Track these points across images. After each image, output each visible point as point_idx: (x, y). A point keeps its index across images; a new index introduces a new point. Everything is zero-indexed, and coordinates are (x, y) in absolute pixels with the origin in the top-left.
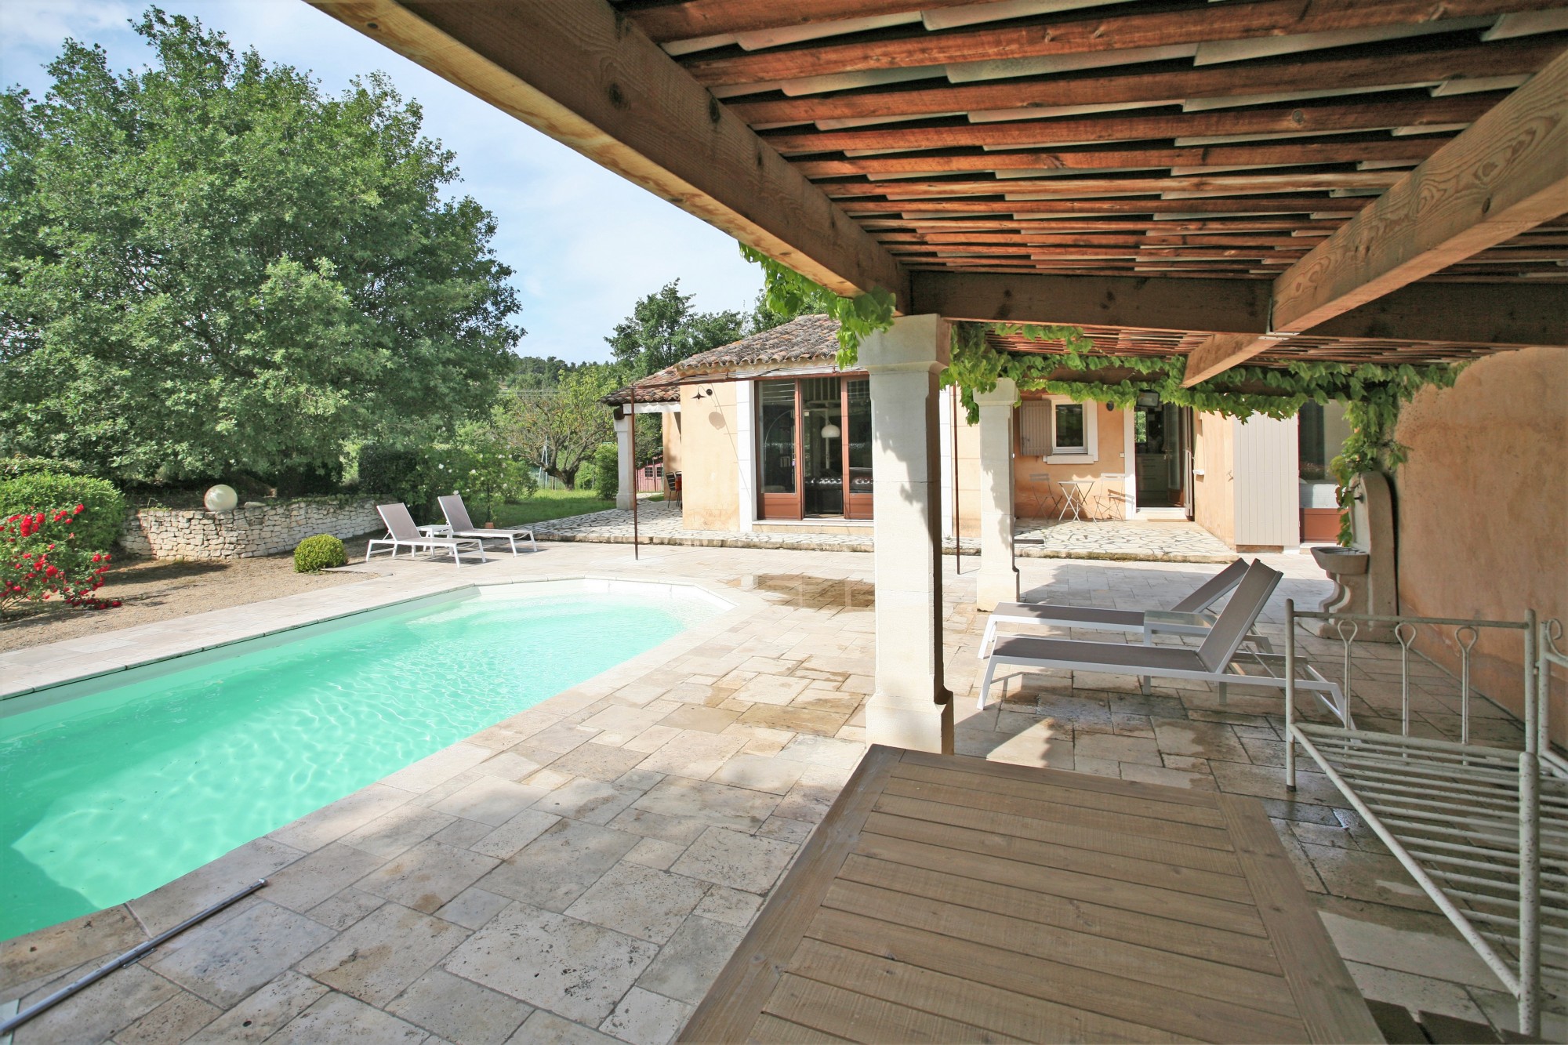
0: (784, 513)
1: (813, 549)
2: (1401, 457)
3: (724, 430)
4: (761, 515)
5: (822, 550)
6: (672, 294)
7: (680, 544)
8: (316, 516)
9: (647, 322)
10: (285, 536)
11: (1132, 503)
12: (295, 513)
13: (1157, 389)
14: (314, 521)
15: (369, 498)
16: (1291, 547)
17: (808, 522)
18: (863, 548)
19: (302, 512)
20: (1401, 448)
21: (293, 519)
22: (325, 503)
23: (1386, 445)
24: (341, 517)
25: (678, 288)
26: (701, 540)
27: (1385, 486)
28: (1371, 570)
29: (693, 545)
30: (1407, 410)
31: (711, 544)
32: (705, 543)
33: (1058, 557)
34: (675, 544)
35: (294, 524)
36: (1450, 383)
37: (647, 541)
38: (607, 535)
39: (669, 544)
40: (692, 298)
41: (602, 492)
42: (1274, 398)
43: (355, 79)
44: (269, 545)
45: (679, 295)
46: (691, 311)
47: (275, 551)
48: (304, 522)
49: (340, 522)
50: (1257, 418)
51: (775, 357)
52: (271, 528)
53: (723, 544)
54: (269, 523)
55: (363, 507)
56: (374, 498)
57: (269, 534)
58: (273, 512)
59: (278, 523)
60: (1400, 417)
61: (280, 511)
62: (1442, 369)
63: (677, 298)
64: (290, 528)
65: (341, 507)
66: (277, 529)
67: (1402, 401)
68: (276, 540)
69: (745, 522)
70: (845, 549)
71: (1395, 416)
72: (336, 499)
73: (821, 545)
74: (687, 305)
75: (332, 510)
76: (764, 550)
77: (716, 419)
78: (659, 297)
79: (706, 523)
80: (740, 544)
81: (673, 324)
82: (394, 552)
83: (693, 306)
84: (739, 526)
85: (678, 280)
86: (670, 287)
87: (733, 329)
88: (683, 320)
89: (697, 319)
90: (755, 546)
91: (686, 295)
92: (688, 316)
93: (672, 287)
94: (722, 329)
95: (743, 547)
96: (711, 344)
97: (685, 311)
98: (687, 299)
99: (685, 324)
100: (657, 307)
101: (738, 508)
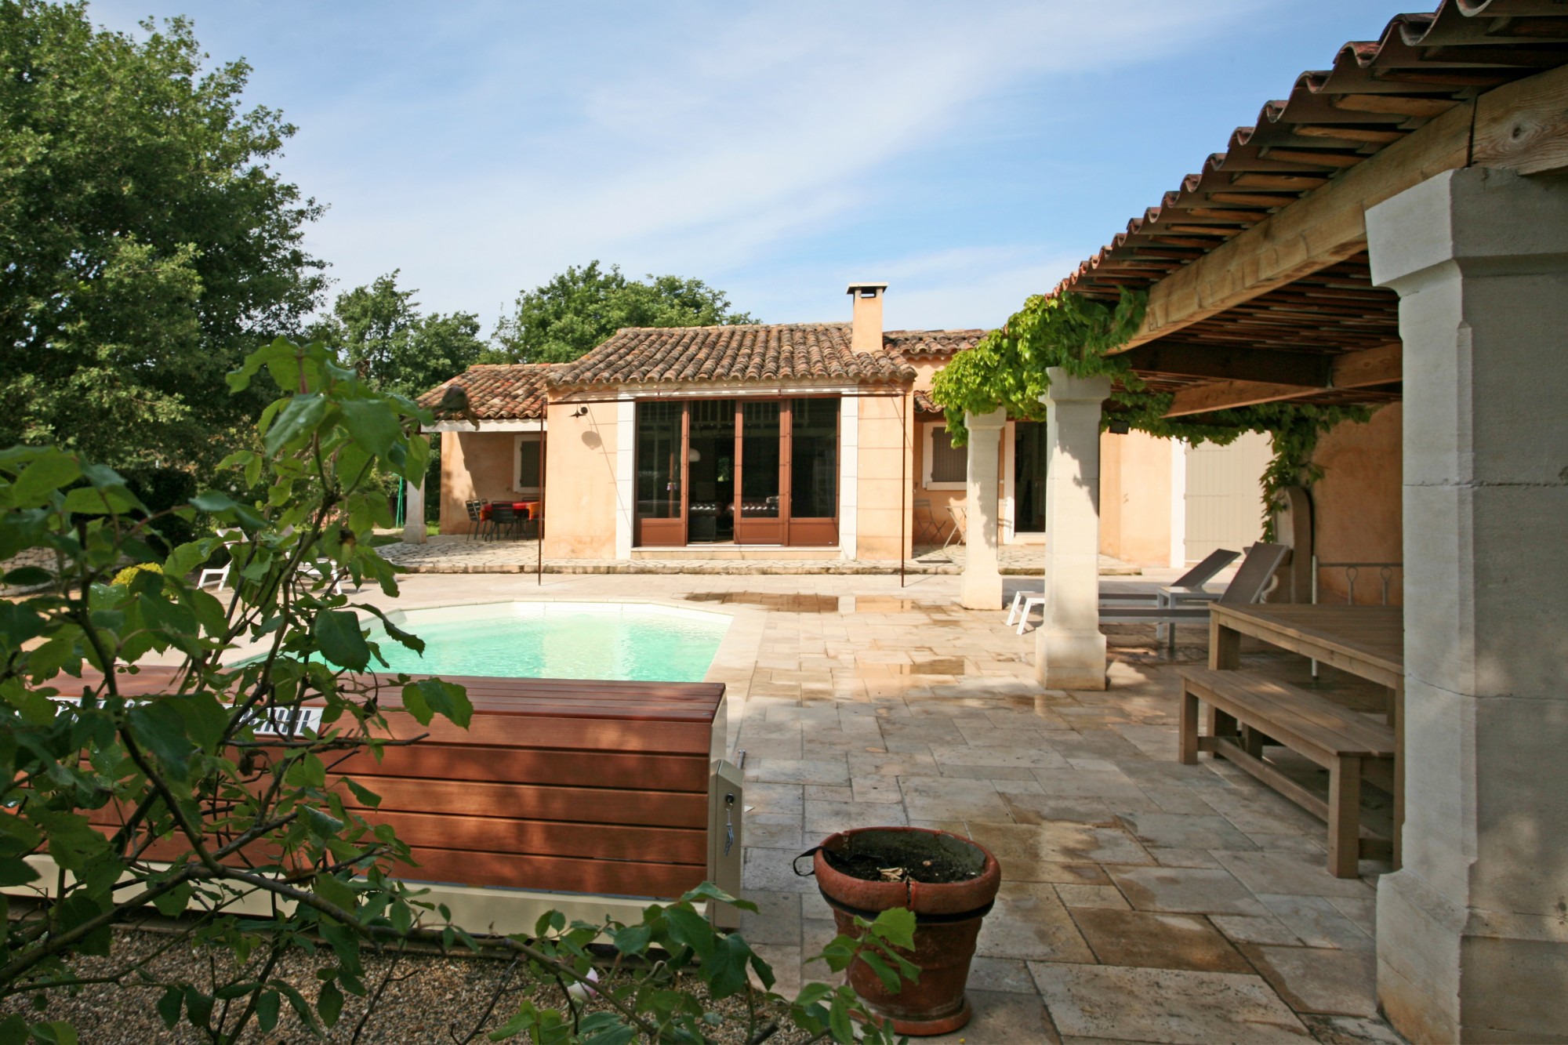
1: (718, 573)
2: (1319, 475)
3: (600, 449)
4: (637, 542)
5: (728, 573)
6: (387, 288)
7: (559, 572)
9: (357, 320)
11: (1010, 527)
13: (1129, 419)
17: (693, 548)
18: (774, 570)
20: (1318, 467)
23: (1303, 466)
25: (396, 281)
26: (584, 568)
27: (1305, 498)
28: (1294, 561)
29: (574, 573)
30: (1325, 441)
31: (596, 571)
32: (590, 570)
34: (552, 572)
36: (1366, 420)
37: (516, 570)
38: (462, 565)
39: (546, 572)
40: (415, 295)
42: (1221, 428)
43: (147, 20)
45: (395, 289)
46: (412, 310)
50: (1206, 444)
51: (667, 375)
53: (610, 571)
60: (1318, 444)
62: (1361, 410)
63: (394, 294)
67: (1319, 431)
69: (622, 550)
71: (1314, 443)
73: (727, 568)
74: (407, 302)
76: (660, 576)
77: (591, 439)
78: (370, 291)
79: (573, 551)
80: (632, 570)
81: (387, 324)
82: (222, 585)
83: (417, 304)
84: (614, 553)
85: (398, 270)
86: (387, 279)
87: (468, 335)
88: (401, 321)
89: (421, 320)
90: (650, 572)
91: (407, 290)
92: (410, 316)
93: (389, 279)
94: (455, 333)
95: (636, 573)
96: (440, 352)
97: (404, 311)
98: (408, 295)
99: (404, 325)
100: (369, 303)
101: (614, 534)
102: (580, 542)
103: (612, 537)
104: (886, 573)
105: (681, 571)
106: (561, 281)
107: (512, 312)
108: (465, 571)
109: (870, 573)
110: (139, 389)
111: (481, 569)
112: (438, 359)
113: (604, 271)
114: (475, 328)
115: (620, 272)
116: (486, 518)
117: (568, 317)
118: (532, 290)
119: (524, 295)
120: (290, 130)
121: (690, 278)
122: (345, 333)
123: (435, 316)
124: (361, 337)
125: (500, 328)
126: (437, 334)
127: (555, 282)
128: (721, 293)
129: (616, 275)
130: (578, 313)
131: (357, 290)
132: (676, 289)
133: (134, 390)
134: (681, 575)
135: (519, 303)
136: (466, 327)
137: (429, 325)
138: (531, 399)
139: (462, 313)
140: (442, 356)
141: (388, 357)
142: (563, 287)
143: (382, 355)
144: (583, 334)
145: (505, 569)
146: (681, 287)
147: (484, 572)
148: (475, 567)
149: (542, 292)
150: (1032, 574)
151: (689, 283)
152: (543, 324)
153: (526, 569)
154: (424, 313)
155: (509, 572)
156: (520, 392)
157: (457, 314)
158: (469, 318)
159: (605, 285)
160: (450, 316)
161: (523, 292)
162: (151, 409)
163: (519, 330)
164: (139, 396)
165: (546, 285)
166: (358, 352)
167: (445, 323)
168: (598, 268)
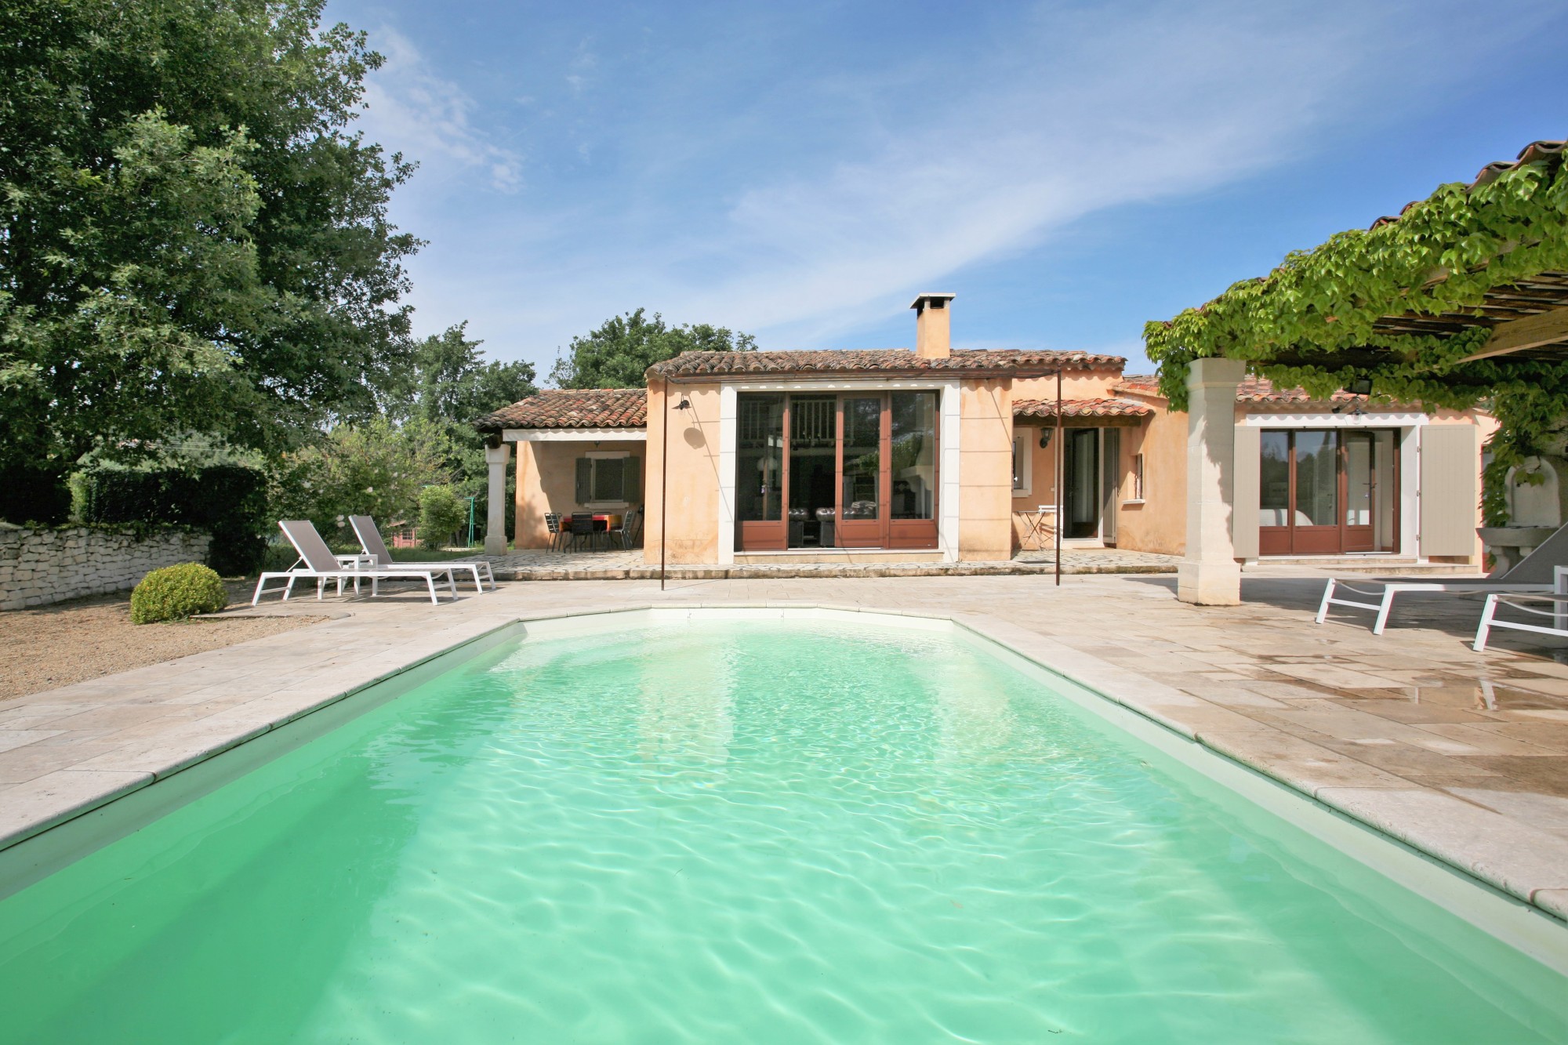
0: (766, 543)
1: (835, 576)
3: (703, 450)
4: (738, 547)
5: (845, 576)
6: (456, 337)
8: (102, 550)
9: (430, 366)
10: (54, 578)
12: (71, 543)
14: (99, 558)
15: (176, 528)
16: (1252, 559)
18: (892, 572)
19: (82, 543)
21: (68, 552)
22: (116, 531)
24: (137, 554)
25: (464, 332)
26: (694, 572)
29: (684, 578)
32: (700, 575)
33: (1090, 573)
35: (68, 561)
37: (621, 576)
39: (651, 578)
40: (481, 344)
41: (427, 541)
44: (28, 593)
45: (463, 339)
46: (479, 358)
47: (38, 601)
48: (83, 558)
49: (137, 562)
52: (33, 565)
54: (29, 556)
55: (167, 541)
56: (183, 530)
57: (28, 575)
58: (37, 540)
59: (41, 558)
61: (48, 538)
63: (462, 343)
64: (62, 567)
65: (138, 539)
66: (41, 566)
68: (40, 584)
69: (725, 555)
70: (872, 574)
72: (131, 527)
73: (844, 570)
74: (473, 351)
75: (125, 543)
76: (776, 580)
77: (694, 437)
78: (441, 339)
79: (674, 556)
80: (745, 574)
81: (456, 371)
82: (287, 593)
83: (482, 353)
84: (717, 558)
85: (466, 322)
86: (456, 330)
87: (525, 381)
88: (468, 367)
89: (485, 367)
90: (765, 576)
91: (474, 340)
92: (475, 363)
93: (458, 330)
94: (514, 380)
95: (750, 577)
96: (502, 395)
97: (471, 358)
98: (475, 344)
99: (471, 371)
100: (441, 349)
101: (716, 537)
102: (681, 546)
103: (714, 541)
104: (1004, 574)
105: (796, 575)
106: (612, 325)
107: (567, 355)
108: (566, 578)
109: (989, 574)
110: (175, 329)
111: (583, 576)
112: (500, 401)
113: (649, 319)
114: (531, 376)
115: (661, 320)
116: (565, 530)
117: (619, 357)
118: (585, 336)
119: (577, 341)
120: (375, 61)
121: (721, 327)
122: (420, 378)
123: (497, 364)
124: (434, 381)
125: (557, 368)
126: (500, 379)
127: (606, 326)
128: (752, 337)
129: (658, 322)
130: (627, 353)
131: (430, 339)
132: (709, 336)
133: (166, 330)
134: (797, 579)
135: (573, 348)
136: (524, 374)
137: (492, 371)
138: (607, 413)
139: (520, 362)
140: (503, 398)
141: (456, 399)
142: (613, 331)
143: (451, 398)
144: (633, 372)
145: (609, 575)
146: (713, 335)
147: (586, 579)
148: (576, 573)
149: (595, 336)
150: (1143, 572)
151: (720, 331)
152: (596, 364)
153: (631, 575)
154: (488, 360)
155: (614, 578)
156: (594, 407)
157: (516, 362)
158: (526, 366)
159: (649, 330)
160: (510, 365)
161: (576, 338)
162: (189, 356)
163: (574, 370)
164: (174, 340)
165: (598, 329)
166: (432, 393)
167: (506, 369)
168: (642, 315)
